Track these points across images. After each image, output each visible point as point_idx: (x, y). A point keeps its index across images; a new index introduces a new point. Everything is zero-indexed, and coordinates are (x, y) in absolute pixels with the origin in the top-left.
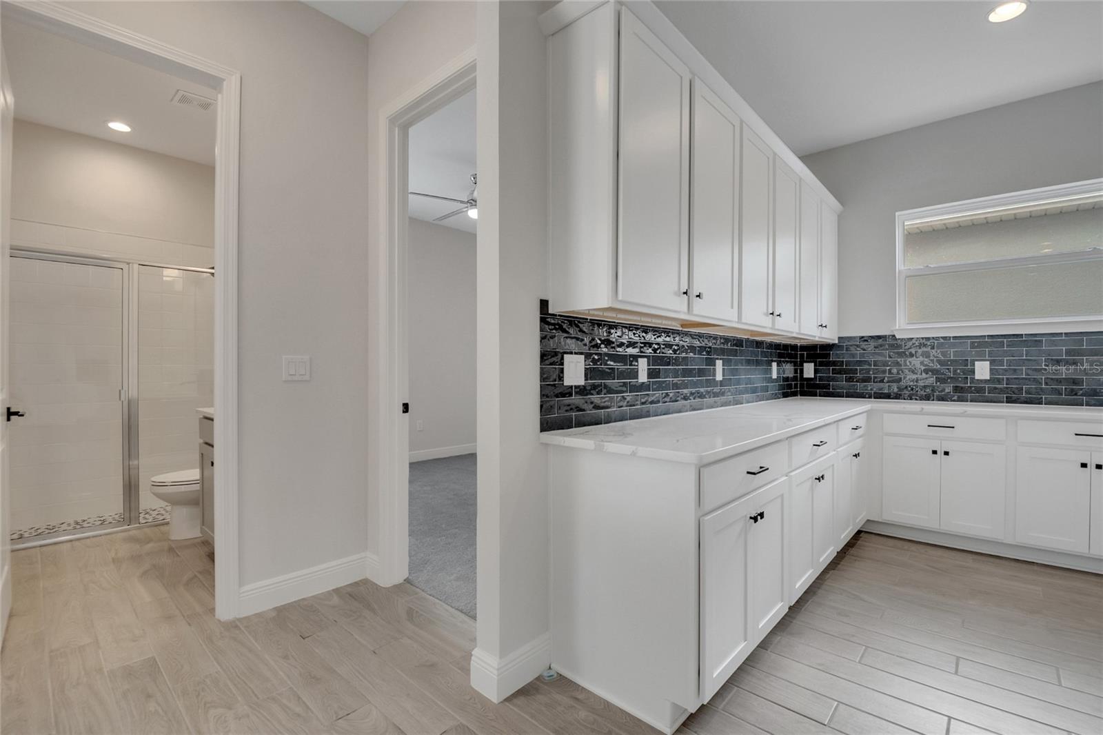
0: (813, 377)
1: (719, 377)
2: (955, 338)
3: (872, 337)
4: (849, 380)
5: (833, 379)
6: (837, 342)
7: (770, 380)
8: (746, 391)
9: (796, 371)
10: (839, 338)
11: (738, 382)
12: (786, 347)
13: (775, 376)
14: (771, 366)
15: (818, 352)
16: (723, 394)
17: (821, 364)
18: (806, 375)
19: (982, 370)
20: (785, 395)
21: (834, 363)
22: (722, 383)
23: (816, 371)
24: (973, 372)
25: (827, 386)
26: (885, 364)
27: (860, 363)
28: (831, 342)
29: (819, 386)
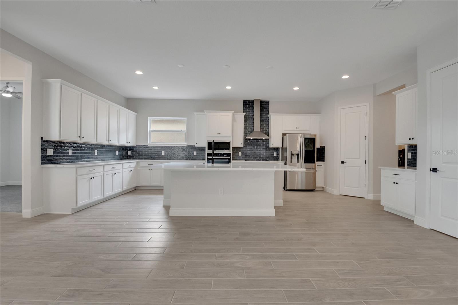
0: (130, 154)
1: (96, 154)
2: (159, 146)
3: (143, 145)
4: (138, 155)
5: (135, 155)
6: (136, 146)
7: (116, 155)
8: (106, 158)
9: (126, 153)
10: (136, 145)
11: (103, 155)
12: (121, 147)
13: (117, 154)
14: (116, 151)
15: (131, 149)
16: (98, 158)
17: (132, 151)
18: (129, 154)
19: (163, 153)
20: (121, 159)
21: (135, 151)
22: (97, 156)
23: (131, 153)
24: (162, 153)
25: (134, 157)
26: (146, 151)
27: (141, 151)
28: (135, 146)
29: (132, 157)
